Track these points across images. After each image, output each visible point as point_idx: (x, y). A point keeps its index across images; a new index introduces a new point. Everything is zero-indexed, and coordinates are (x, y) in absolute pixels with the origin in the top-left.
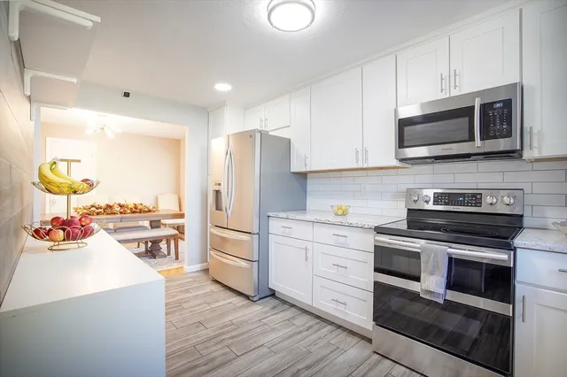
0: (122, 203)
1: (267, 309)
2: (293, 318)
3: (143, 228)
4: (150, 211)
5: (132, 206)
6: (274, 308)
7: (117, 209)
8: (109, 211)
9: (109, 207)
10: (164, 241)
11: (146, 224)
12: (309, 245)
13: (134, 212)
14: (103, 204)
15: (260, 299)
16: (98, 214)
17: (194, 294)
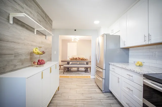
0: (79, 57)
1: (105, 96)
2: (113, 104)
3: (84, 64)
4: (86, 60)
5: (81, 58)
6: (108, 97)
7: (78, 59)
8: (76, 59)
9: (76, 58)
10: (89, 68)
11: (85, 63)
12: (120, 77)
13: (82, 60)
14: (75, 58)
15: (105, 92)
16: (74, 60)
17: (88, 85)
